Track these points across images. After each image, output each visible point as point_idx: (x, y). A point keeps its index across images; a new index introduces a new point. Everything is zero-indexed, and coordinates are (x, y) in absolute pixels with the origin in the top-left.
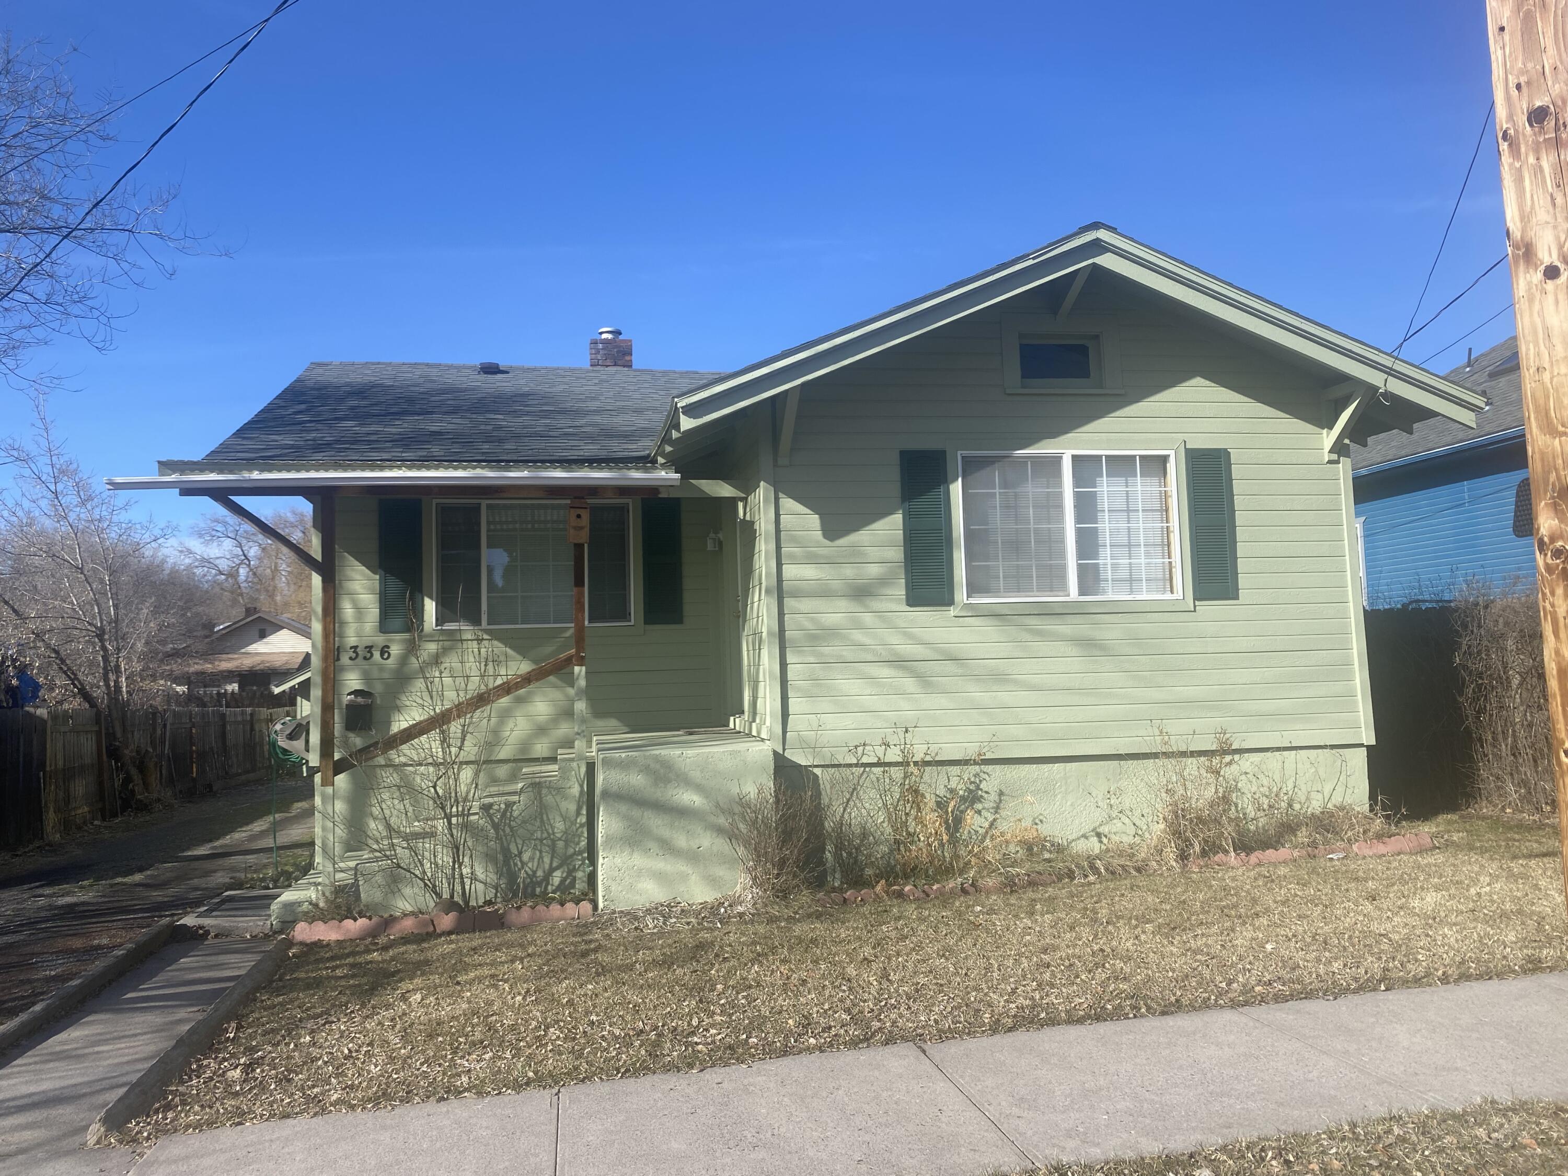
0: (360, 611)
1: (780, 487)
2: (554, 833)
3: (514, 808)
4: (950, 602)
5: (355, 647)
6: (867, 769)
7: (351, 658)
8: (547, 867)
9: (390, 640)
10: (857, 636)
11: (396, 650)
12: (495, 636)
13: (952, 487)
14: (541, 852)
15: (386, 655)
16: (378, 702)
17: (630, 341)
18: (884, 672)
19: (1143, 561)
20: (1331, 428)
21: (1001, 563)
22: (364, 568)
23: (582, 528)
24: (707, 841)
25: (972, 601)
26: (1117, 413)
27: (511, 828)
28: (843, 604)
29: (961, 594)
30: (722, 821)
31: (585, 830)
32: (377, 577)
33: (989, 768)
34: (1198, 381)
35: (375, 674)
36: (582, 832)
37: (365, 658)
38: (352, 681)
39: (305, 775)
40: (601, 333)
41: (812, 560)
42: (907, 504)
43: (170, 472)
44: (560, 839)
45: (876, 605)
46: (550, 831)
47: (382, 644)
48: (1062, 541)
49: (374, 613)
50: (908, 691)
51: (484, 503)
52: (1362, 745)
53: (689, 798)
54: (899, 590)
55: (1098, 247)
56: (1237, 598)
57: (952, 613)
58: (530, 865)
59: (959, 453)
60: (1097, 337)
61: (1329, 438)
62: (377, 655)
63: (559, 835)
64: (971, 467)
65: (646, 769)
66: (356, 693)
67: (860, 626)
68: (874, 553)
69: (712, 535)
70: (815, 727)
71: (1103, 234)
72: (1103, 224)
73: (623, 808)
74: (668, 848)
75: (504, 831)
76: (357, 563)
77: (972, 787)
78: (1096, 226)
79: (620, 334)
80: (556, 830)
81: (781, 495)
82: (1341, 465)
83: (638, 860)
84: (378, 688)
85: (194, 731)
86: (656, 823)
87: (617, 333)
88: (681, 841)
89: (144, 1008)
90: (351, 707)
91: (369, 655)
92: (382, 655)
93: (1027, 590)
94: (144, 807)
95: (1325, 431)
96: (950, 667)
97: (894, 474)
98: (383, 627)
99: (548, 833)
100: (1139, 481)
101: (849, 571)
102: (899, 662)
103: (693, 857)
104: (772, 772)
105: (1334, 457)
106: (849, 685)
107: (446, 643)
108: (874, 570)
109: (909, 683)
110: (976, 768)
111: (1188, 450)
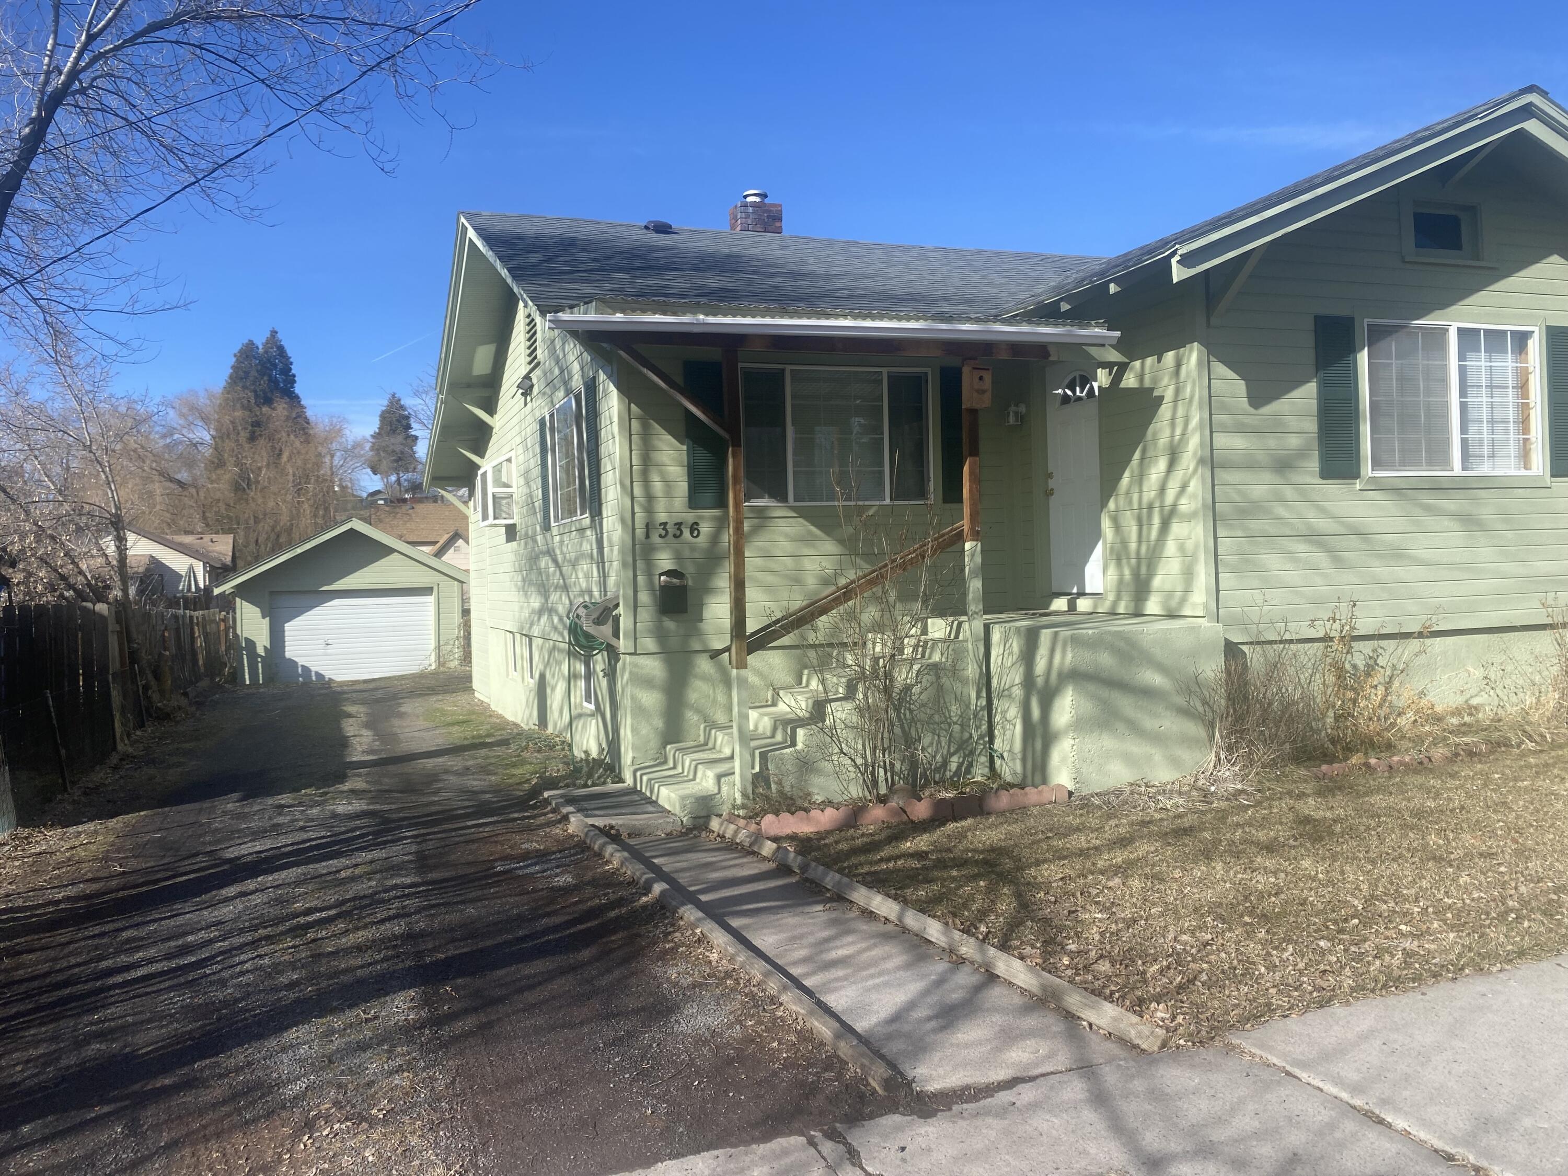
0: (668, 484)
1: (1212, 350)
2: (950, 717)
3: (913, 690)
4: (1357, 476)
5: (665, 524)
6: (1287, 646)
7: (660, 536)
8: (945, 752)
9: (700, 517)
10: (1280, 511)
11: (706, 528)
12: (802, 513)
13: (1359, 356)
14: (939, 736)
15: (695, 533)
16: (690, 583)
17: (780, 206)
18: (1300, 547)
21: (1396, 436)
22: (671, 438)
23: (985, 392)
24: (1169, 723)
25: (1376, 474)
26: (1491, 288)
27: (911, 711)
28: (1267, 476)
29: (1367, 470)
30: (1180, 700)
31: (985, 713)
32: (685, 447)
33: (1384, 643)
34: (1555, 258)
35: (687, 553)
36: (983, 716)
37: (675, 536)
38: (665, 561)
40: (745, 197)
41: (1241, 430)
42: (1321, 373)
44: (955, 723)
45: (1297, 478)
46: (947, 715)
47: (691, 521)
48: (1448, 415)
49: (682, 487)
50: (1321, 566)
51: (789, 368)
53: (1155, 679)
54: (1313, 464)
55: (1528, 111)
57: (1358, 487)
58: (930, 750)
59: (1366, 320)
60: (1475, 209)
62: (686, 533)
63: (955, 719)
64: (1377, 335)
65: (1110, 648)
66: (668, 573)
67: (1281, 500)
68: (1293, 423)
69: (1013, 408)
71: (1534, 98)
72: (1538, 88)
73: (1091, 687)
74: (1134, 728)
75: (905, 715)
76: (664, 432)
77: (1371, 662)
78: (1531, 89)
79: (766, 196)
80: (952, 714)
81: (1212, 358)
83: (1107, 742)
84: (689, 570)
90: (665, 588)
91: (678, 533)
92: (692, 533)
93: (1416, 464)
96: (1354, 541)
97: (1308, 340)
98: (694, 502)
99: (945, 716)
101: (1272, 442)
102: (1314, 537)
103: (1156, 738)
104: (1223, 648)
106: (1271, 560)
107: (756, 521)
108: (1294, 441)
109: (1321, 558)
110: (1375, 643)
111: (1548, 327)
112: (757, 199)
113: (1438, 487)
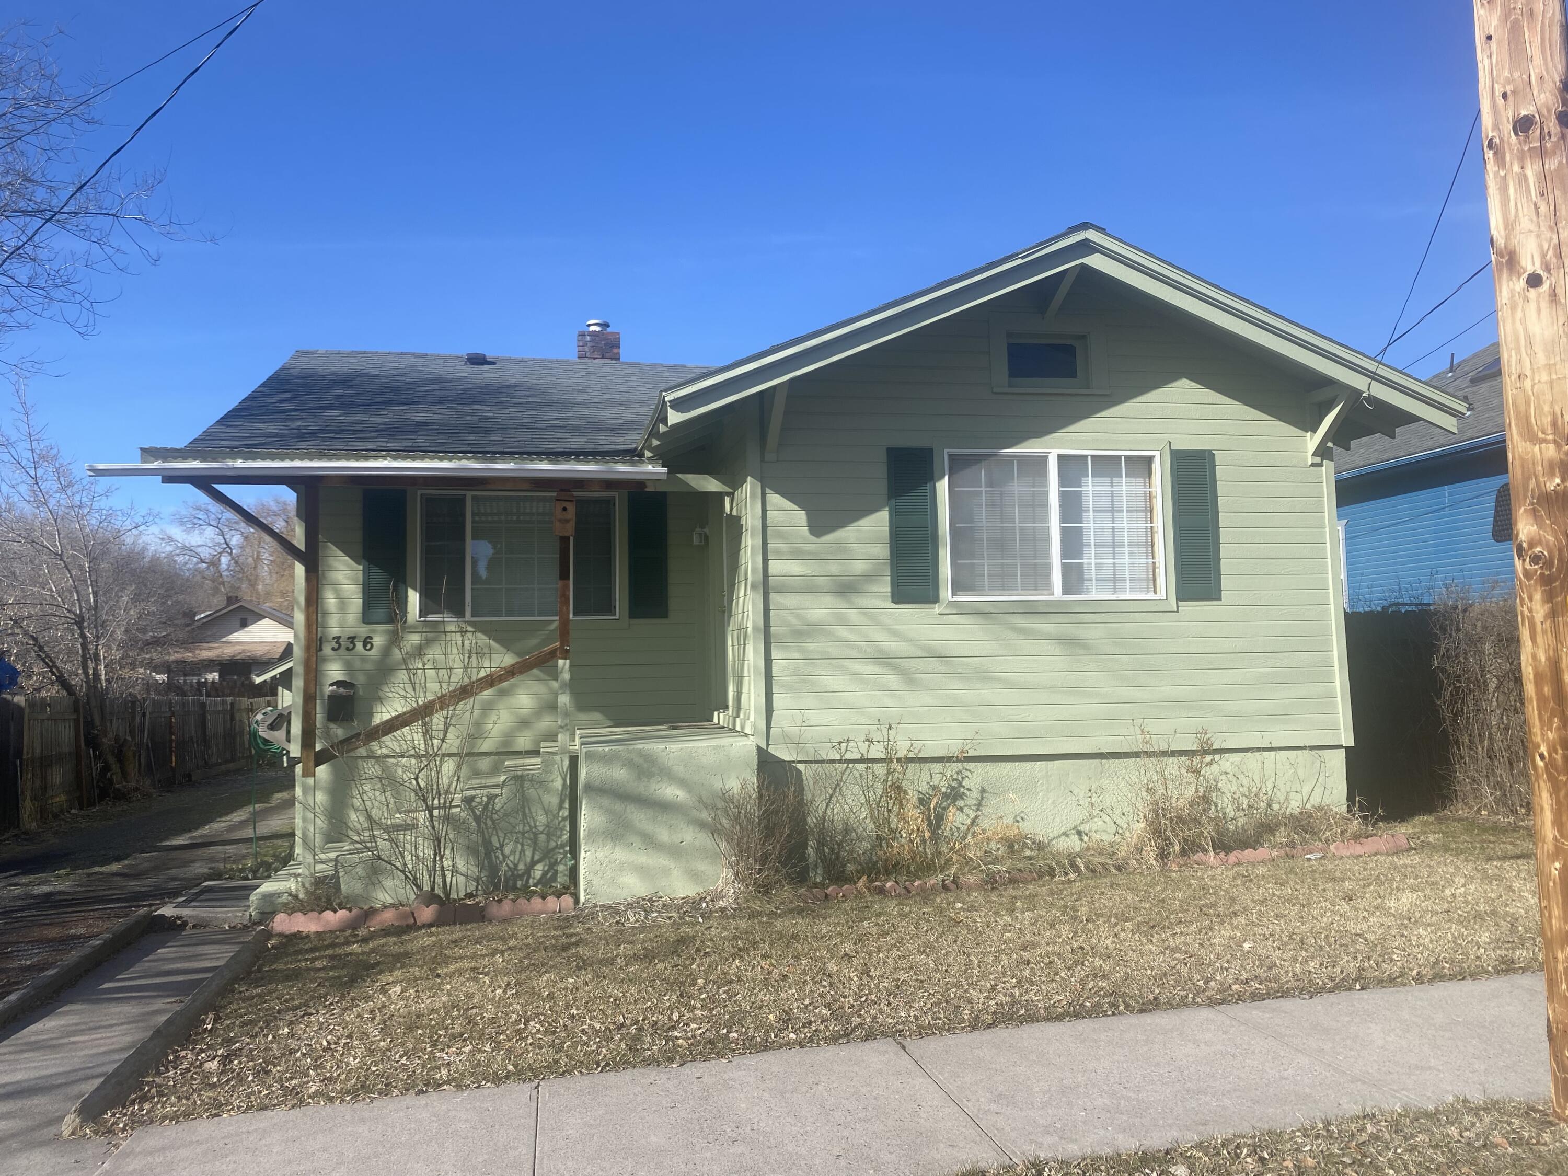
0: (343, 602)
1: (767, 483)
2: (536, 827)
3: (497, 800)
4: (935, 600)
5: (339, 638)
6: (851, 765)
7: (333, 649)
8: (528, 860)
9: (374, 631)
10: (843, 632)
11: (378, 641)
12: (479, 628)
13: (938, 485)
14: (522, 845)
15: (369, 646)
16: (361, 693)
17: (618, 334)
18: (868, 668)
19: (1127, 560)
20: (1314, 431)
21: (986, 561)
22: (347, 558)
23: (567, 521)
24: (689, 836)
25: (958, 598)
26: (1103, 414)
27: (493, 821)
28: (828, 600)
29: (946, 591)
30: (705, 815)
31: (567, 823)
32: (361, 567)
33: (971, 766)
34: (1185, 382)
35: (358, 664)
36: (565, 826)
37: (348, 649)
38: (334, 671)
39: (285, 765)
40: (589, 325)
41: (798, 555)
42: (893, 501)
43: (152, 459)
44: (542, 833)
45: (863, 601)
46: (532, 824)
47: (365, 635)
48: (1047, 540)
49: (356, 604)
50: (892, 688)
51: (469, 494)
52: (1340, 747)
53: (672, 792)
54: (885, 587)
55: (1087, 247)
56: (1219, 599)
57: (937, 611)
58: (511, 858)
59: (946, 451)
60: (1083, 337)
61: (1312, 441)
62: (359, 646)
63: (541, 829)
64: (958, 465)
65: (629, 763)
66: (338, 683)
67: (844, 623)
68: (860, 549)
69: (698, 530)
70: (799, 723)
71: (1091, 235)
72: (1092, 225)
73: (606, 801)
74: (650, 842)
75: (486, 824)
76: (341, 554)
77: (954, 784)
78: (1085, 226)
79: (609, 326)
80: (538, 824)
81: (768, 491)
82: (1324, 468)
83: (620, 854)
84: (360, 679)
85: (173, 720)
86: (639, 817)
87: (605, 325)
88: (664, 835)
89: (120, 998)
90: (332, 697)
91: (351, 646)
92: (365, 646)
93: (1012, 588)
94: (121, 796)
95: (1309, 434)
96: (933, 664)
97: (880, 471)
98: (366, 618)
99: (530, 826)
100: (1124, 482)
101: (834, 568)
102: (883, 659)
103: (675, 851)
104: (756, 767)
105: (1318, 460)
106: (834, 681)
107: (429, 635)
108: (859, 567)
109: (893, 680)
110: (959, 766)
111: (1173, 452)
112: (597, 329)
113: (1030, 610)
